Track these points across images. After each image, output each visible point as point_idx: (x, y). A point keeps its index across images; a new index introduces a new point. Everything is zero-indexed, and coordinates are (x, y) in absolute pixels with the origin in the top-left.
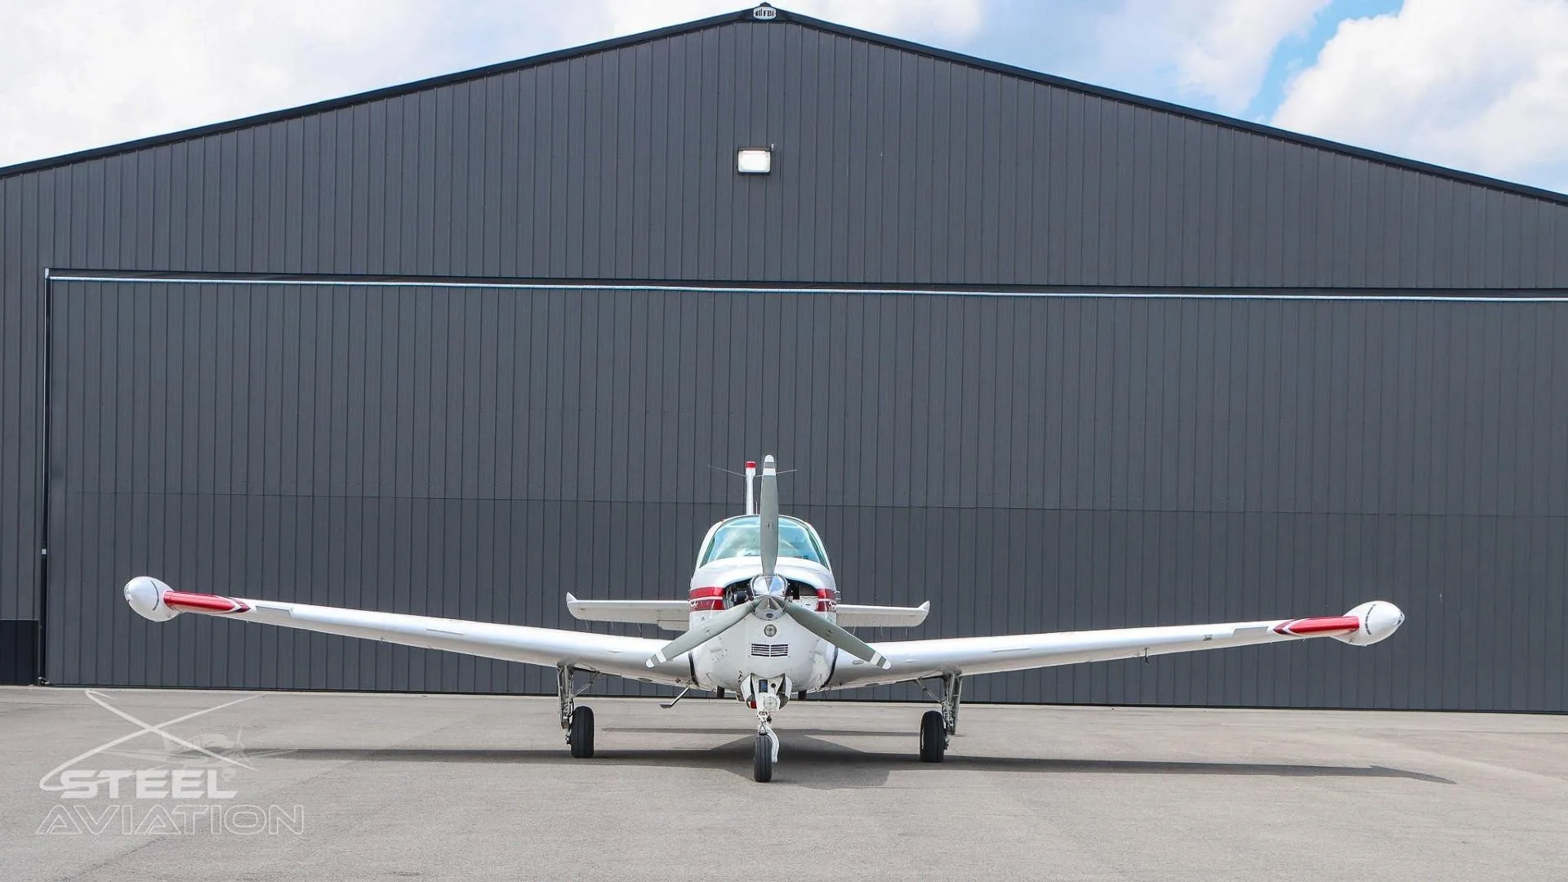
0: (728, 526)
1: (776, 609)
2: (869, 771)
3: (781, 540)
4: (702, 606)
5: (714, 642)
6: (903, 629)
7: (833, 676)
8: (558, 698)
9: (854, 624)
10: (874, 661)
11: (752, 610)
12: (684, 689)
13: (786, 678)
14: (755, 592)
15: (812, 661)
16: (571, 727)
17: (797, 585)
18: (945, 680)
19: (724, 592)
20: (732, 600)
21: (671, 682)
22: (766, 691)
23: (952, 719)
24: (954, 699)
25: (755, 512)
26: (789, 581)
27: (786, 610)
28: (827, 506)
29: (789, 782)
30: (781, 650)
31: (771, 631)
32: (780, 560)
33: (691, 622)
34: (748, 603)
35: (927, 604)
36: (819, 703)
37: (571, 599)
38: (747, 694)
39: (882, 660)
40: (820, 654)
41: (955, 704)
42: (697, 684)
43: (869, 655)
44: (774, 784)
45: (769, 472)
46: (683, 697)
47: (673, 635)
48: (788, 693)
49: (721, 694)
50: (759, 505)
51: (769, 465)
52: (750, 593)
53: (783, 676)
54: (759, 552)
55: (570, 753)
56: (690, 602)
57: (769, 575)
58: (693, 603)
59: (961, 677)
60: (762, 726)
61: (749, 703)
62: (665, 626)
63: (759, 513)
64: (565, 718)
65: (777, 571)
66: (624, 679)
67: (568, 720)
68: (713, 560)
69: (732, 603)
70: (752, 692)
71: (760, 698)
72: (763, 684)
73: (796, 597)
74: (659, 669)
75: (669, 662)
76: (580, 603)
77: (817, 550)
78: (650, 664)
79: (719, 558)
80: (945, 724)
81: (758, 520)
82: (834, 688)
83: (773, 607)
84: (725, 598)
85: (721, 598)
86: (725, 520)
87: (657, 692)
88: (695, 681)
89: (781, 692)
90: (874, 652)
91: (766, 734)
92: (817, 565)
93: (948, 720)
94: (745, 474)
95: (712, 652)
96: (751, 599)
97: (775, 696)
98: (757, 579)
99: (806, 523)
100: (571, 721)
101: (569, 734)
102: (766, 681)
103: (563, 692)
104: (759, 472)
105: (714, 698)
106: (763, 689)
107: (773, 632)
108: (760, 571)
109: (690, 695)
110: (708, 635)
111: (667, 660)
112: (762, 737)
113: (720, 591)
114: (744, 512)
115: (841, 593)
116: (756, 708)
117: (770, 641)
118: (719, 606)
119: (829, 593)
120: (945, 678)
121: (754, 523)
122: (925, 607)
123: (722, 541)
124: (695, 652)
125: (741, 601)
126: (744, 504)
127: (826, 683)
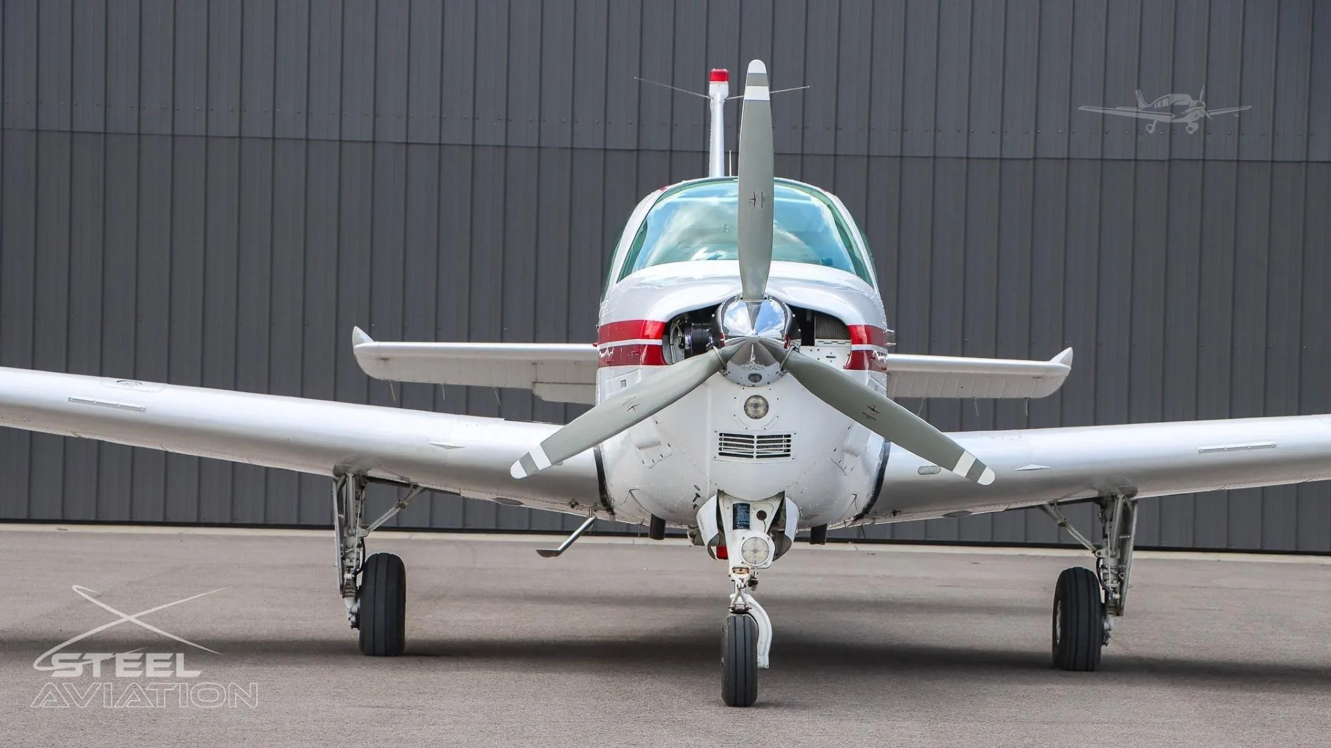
0: (674, 198)
1: (767, 364)
2: (948, 687)
3: (777, 230)
4: (621, 358)
5: (645, 430)
6: (1018, 402)
7: (879, 499)
8: (334, 534)
9: (920, 392)
10: (961, 470)
11: (720, 366)
12: (585, 519)
13: (787, 500)
14: (726, 330)
15: (838, 465)
16: (359, 594)
17: (809, 318)
18: (1104, 507)
19: (665, 329)
20: (682, 347)
21: (562, 507)
22: (747, 527)
23: (1116, 585)
24: (1122, 545)
25: (726, 173)
26: (794, 309)
27: (788, 367)
28: (868, 156)
29: (791, 705)
30: (777, 445)
31: (756, 408)
32: (777, 269)
33: (599, 389)
34: (714, 354)
35: (1068, 352)
36: (850, 547)
37: (362, 341)
38: (709, 531)
39: (978, 467)
40: (852, 452)
41: (1123, 554)
42: (610, 509)
43: (950, 456)
44: (763, 711)
45: (756, 93)
46: (585, 533)
47: (564, 413)
48: (791, 530)
49: (658, 529)
50: (736, 154)
51: (757, 80)
52: (716, 333)
53: (781, 496)
54: (736, 254)
55: (358, 647)
56: (599, 348)
57: (755, 299)
58: (603, 351)
59: (1135, 502)
60: (739, 594)
61: (714, 549)
62: (547, 394)
63: (735, 173)
64: (348, 576)
65: (769, 290)
66: (464, 498)
67: (355, 579)
68: (643, 266)
69: (681, 353)
70: (720, 527)
71: (736, 541)
72: (740, 513)
73: (808, 341)
74: (538, 482)
75: (556, 467)
76: (379, 348)
77: (849, 247)
78: (518, 472)
79: (657, 263)
80: (1103, 593)
81: (732, 190)
82: (880, 521)
83: (762, 360)
84: (667, 342)
85: (659, 342)
86: (669, 188)
87: (530, 524)
88: (607, 505)
89: (776, 529)
90: (959, 452)
91: (745, 611)
92: (846, 278)
93: (1109, 584)
94: (706, 92)
95: (641, 448)
96: (720, 345)
97: (765, 536)
98: (731, 306)
99: (827, 194)
100: (359, 583)
101: (355, 609)
102: (746, 507)
103: (344, 525)
104: (737, 88)
105: (644, 535)
106: (741, 523)
107: (761, 410)
108: (738, 289)
109: (595, 530)
110: (634, 414)
111: (553, 464)
112: (739, 618)
113: (658, 327)
114: (704, 172)
115: (897, 332)
116: (726, 558)
117: (756, 428)
118: (655, 357)
119: (872, 334)
120: (1103, 502)
121: (721, 194)
122: (1062, 360)
123: (661, 230)
124: (608, 447)
125: (698, 348)
126: (705, 153)
127: (866, 511)
